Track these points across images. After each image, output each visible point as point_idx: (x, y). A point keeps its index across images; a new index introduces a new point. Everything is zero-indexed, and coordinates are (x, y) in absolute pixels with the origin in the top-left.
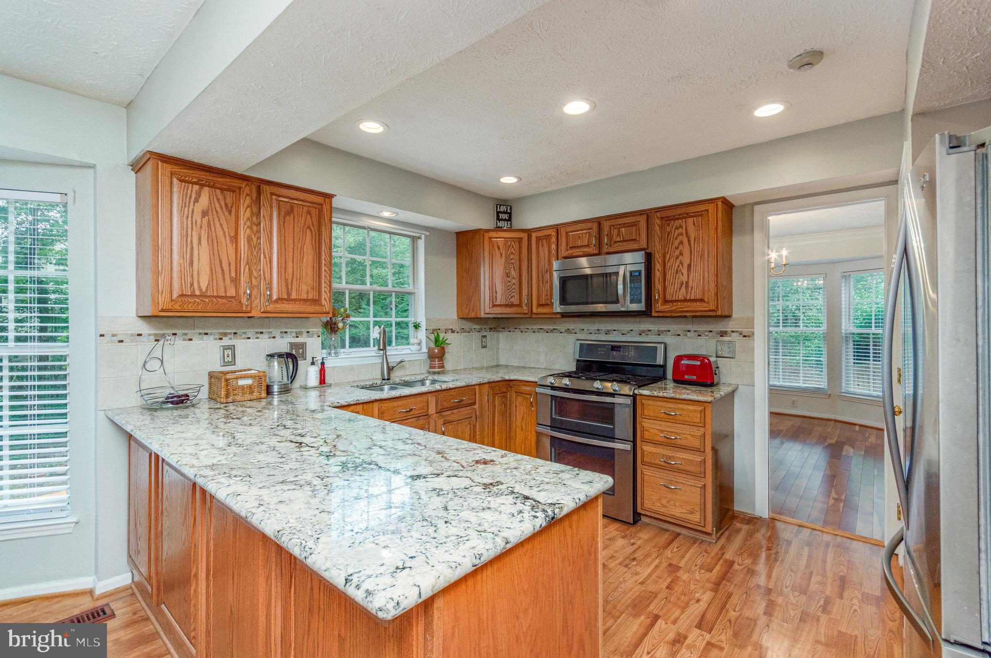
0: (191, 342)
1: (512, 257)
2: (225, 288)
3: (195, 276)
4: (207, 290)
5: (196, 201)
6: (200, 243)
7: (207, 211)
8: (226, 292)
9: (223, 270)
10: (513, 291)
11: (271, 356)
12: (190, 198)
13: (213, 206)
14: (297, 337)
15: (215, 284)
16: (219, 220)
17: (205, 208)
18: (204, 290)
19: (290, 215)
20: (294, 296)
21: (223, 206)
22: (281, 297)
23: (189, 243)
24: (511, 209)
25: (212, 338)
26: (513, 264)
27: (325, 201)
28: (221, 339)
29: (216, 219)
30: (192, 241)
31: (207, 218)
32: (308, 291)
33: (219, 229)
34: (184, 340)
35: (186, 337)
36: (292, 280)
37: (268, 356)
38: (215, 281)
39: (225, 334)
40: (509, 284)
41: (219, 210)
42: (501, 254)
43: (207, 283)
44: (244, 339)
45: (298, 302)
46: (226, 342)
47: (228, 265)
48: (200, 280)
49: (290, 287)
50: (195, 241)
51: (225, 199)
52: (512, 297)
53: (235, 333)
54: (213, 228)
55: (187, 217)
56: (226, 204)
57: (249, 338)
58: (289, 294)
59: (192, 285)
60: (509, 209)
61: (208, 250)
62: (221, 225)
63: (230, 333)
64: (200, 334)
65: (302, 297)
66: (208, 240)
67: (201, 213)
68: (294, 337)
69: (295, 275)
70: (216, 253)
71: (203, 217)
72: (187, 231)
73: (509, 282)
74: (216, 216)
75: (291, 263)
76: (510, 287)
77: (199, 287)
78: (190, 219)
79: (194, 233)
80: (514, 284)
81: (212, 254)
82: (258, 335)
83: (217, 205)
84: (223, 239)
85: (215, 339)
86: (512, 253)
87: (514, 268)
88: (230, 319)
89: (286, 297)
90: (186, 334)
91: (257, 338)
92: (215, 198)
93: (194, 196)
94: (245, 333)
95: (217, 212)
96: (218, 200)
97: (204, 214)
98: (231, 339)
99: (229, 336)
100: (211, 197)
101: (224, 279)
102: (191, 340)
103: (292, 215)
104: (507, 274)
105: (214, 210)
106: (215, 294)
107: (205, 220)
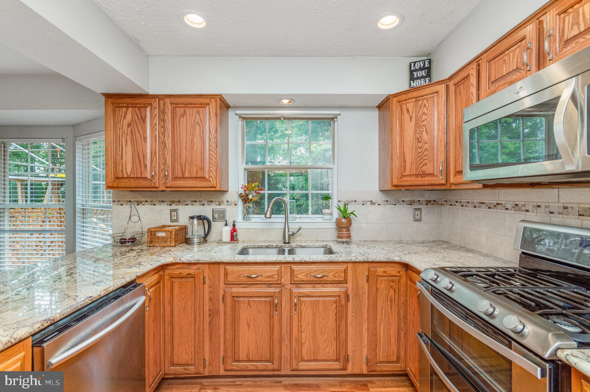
0: (155, 206)
1: (423, 118)
2: (141, 172)
3: (124, 165)
4: (130, 174)
5: (125, 118)
6: (126, 144)
7: (131, 123)
8: (141, 174)
9: (140, 160)
10: (425, 158)
11: (192, 218)
12: (121, 116)
13: (134, 120)
14: (220, 205)
15: (135, 170)
16: (138, 128)
17: (129, 121)
18: (129, 174)
19: (183, 116)
20: (187, 175)
21: (140, 117)
22: (177, 176)
23: (121, 145)
24: (430, 63)
25: (166, 204)
26: (425, 126)
27: (211, 101)
28: (171, 205)
29: (136, 128)
30: (122, 143)
31: (130, 127)
32: (197, 171)
33: (137, 134)
34: (151, 205)
35: (152, 203)
36: (185, 164)
37: (190, 217)
38: (135, 168)
39: (173, 202)
40: (419, 150)
41: (137, 121)
42: (411, 118)
43: (131, 169)
44: (184, 205)
45: (191, 180)
46: (174, 207)
47: (142, 156)
48: (127, 167)
49: (184, 169)
50: (124, 144)
51: (141, 113)
52: (423, 165)
53: (179, 201)
54: (134, 133)
55: (120, 129)
56: (141, 117)
57: (187, 205)
58: (183, 174)
59: (122, 171)
60: (427, 63)
61: (131, 148)
62: (139, 131)
63: (176, 201)
64: (159, 201)
65: (193, 176)
66: (131, 141)
67: (127, 125)
68: (217, 205)
69: (188, 161)
70: (136, 150)
71: (128, 127)
72: (120, 138)
73: (420, 148)
74: (135, 125)
75: (185, 151)
76: (421, 154)
77: (126, 172)
78: (121, 130)
79: (123, 138)
80: (426, 150)
81: (133, 150)
82: (193, 203)
83: (136, 118)
84: (140, 140)
85: (168, 205)
86: (424, 113)
87: (426, 131)
88: (176, 192)
89: (181, 176)
90: (152, 201)
91: (193, 205)
92: (135, 114)
93: (123, 115)
94: (185, 201)
95: (136, 123)
96: (137, 115)
97: (129, 125)
98: (176, 205)
99: (176, 203)
100: (133, 113)
101: (140, 166)
102: (155, 205)
103: (185, 116)
104: (418, 139)
105: (134, 121)
106: (135, 176)
107: (129, 129)
